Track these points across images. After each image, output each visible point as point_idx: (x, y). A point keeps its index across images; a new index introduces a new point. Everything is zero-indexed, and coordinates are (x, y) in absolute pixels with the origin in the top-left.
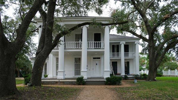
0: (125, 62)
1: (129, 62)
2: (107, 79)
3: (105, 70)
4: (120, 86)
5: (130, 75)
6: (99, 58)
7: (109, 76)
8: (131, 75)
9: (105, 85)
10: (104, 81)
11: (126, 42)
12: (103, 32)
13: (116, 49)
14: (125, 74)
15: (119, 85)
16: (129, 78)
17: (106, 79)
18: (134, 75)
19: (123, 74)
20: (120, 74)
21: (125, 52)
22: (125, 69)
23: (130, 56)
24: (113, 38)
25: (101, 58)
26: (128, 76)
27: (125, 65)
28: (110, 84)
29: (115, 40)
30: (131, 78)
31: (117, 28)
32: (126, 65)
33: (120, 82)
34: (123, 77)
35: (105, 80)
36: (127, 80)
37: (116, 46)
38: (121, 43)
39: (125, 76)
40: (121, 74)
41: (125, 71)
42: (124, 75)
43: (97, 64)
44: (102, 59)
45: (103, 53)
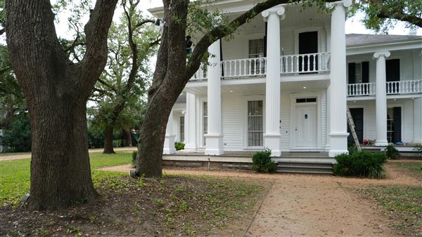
0: (388, 110)
1: (400, 108)
2: (340, 158)
3: (333, 132)
4: (381, 182)
5: (402, 146)
6: (314, 100)
7: (346, 151)
8: (407, 145)
9: (333, 175)
10: (331, 165)
11: (390, 51)
12: (324, 28)
13: (359, 74)
14: (389, 142)
15: (377, 177)
16: (402, 154)
17: (336, 158)
18: (417, 146)
19: (382, 141)
20: (370, 143)
21: (387, 80)
22: (388, 128)
23: (403, 92)
24: (352, 44)
25: (318, 100)
26: (399, 149)
27: (388, 117)
28: (347, 175)
29: (357, 50)
30: (409, 155)
31: (367, 12)
32: (391, 116)
33: (380, 169)
34: (383, 149)
35: (334, 162)
36: (395, 159)
37: (359, 64)
38: (375, 56)
39: (389, 147)
40: (374, 141)
41: (388, 134)
42: (387, 144)
43: (306, 116)
44: (321, 103)
45: (324, 86)
